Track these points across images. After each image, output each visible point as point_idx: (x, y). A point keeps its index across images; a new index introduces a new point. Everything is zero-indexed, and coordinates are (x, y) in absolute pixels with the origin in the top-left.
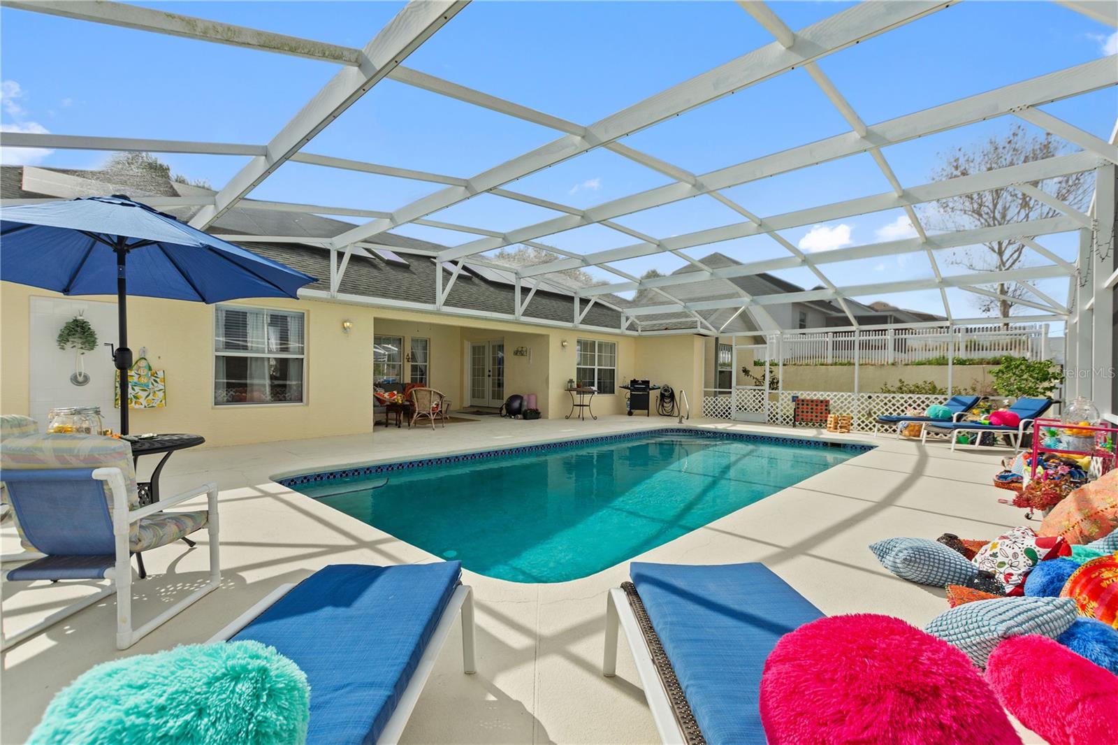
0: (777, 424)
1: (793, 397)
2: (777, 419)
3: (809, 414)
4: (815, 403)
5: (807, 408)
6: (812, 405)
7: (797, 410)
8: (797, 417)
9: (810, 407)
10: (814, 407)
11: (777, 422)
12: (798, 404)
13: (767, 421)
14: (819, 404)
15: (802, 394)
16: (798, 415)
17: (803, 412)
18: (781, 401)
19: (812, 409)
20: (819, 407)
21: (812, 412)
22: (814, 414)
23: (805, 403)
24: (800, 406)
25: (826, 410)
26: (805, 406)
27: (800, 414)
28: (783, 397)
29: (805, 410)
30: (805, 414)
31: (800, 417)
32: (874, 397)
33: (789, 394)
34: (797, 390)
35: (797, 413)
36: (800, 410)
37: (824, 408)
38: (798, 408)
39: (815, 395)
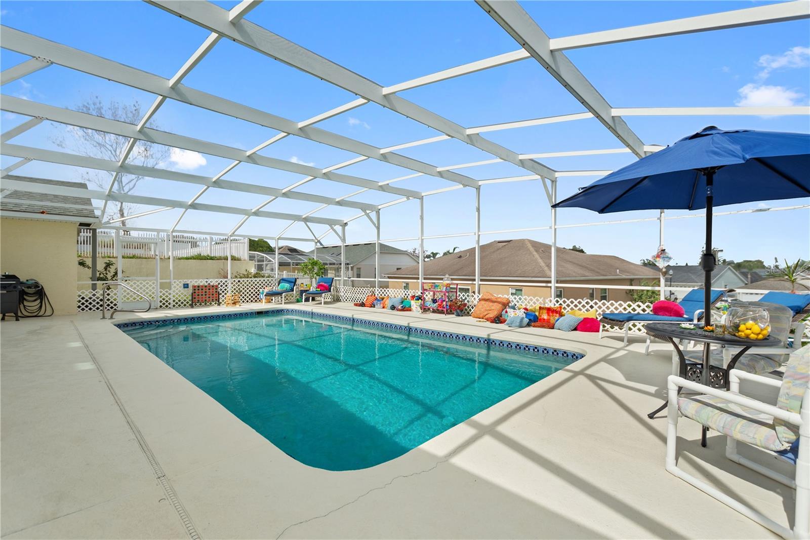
0: (170, 308)
1: (184, 284)
2: (169, 304)
3: (204, 296)
4: (207, 288)
5: (202, 292)
6: (206, 289)
7: (194, 294)
8: (194, 300)
9: (204, 291)
10: (208, 291)
11: (169, 306)
12: (195, 290)
13: (159, 307)
14: (211, 288)
15: (191, 282)
16: (195, 298)
17: (198, 295)
18: (173, 289)
19: (206, 292)
20: (211, 291)
21: (206, 295)
22: (208, 296)
23: (200, 288)
24: (197, 291)
25: (216, 292)
26: (200, 291)
27: (196, 297)
28: (175, 285)
29: (200, 294)
30: (200, 296)
31: (197, 299)
32: (241, 281)
33: (180, 282)
34: (187, 279)
35: (194, 297)
36: (197, 294)
37: (215, 290)
38: (195, 292)
39: (201, 282)
